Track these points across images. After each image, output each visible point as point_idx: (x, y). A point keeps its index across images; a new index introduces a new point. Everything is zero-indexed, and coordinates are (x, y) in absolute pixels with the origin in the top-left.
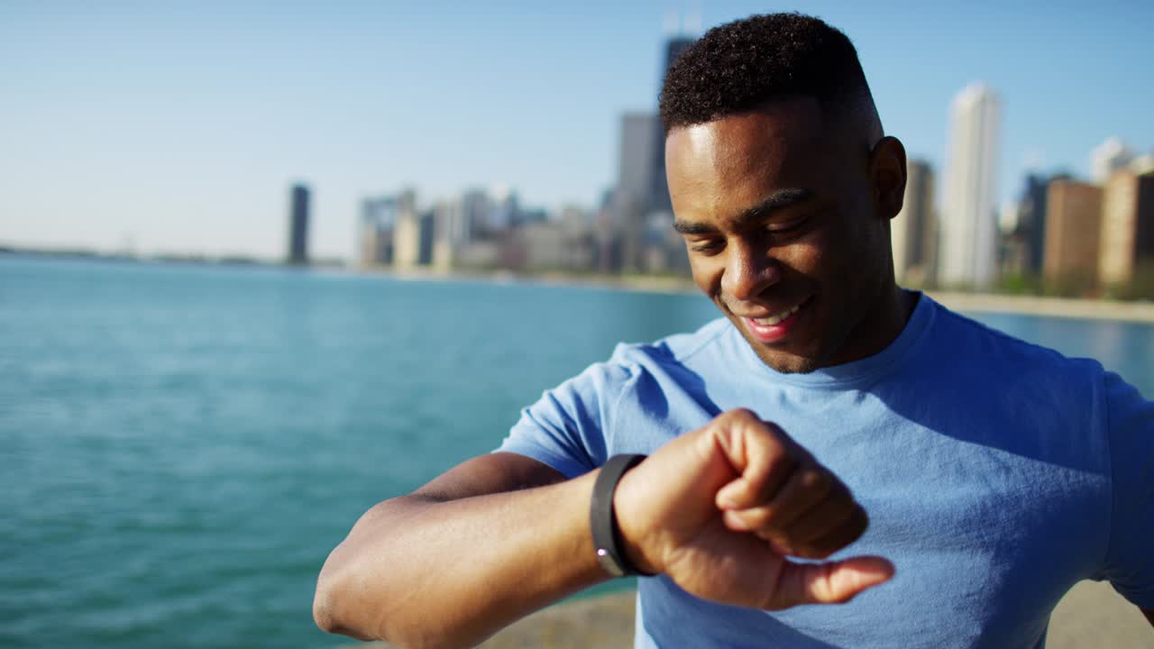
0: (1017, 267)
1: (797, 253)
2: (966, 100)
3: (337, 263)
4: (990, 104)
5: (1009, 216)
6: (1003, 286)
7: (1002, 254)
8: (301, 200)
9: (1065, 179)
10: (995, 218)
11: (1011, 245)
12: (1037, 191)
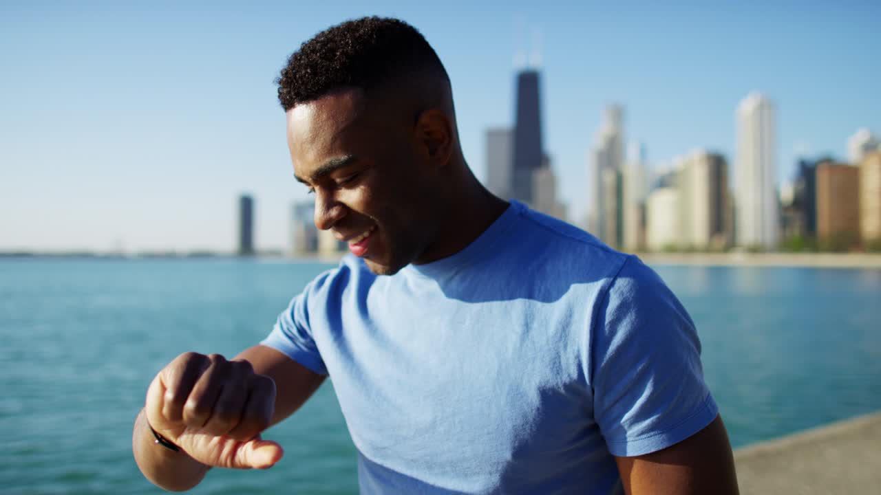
0: (796, 231)
1: (352, 197)
2: (748, 106)
3: (276, 253)
4: (766, 108)
5: (787, 192)
6: (786, 246)
7: (784, 222)
8: (247, 207)
9: (828, 161)
10: (777, 194)
11: (791, 214)
12: (807, 172)
